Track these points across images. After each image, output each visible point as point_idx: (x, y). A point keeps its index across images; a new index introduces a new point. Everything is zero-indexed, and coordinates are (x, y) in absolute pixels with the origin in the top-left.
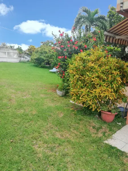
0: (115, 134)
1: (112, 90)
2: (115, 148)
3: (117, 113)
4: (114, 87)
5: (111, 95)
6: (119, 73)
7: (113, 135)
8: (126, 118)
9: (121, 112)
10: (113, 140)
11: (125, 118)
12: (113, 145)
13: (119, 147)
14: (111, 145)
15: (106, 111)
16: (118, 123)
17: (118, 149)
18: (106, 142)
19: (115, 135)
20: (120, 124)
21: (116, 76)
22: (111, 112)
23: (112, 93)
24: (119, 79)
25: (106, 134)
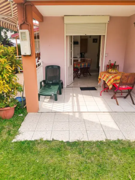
0: (21, 127)
1: (4, 81)
2: (26, 141)
3: (15, 105)
4: (5, 77)
5: (4, 87)
6: (6, 60)
7: (19, 129)
8: (26, 107)
9: (19, 103)
10: (21, 135)
11: (24, 107)
12: (23, 140)
13: (29, 138)
14: (20, 141)
15: (3, 107)
16: (19, 115)
17: (29, 141)
18: (14, 140)
19: (21, 129)
20: (22, 115)
21: (3, 64)
22: (9, 106)
23: (4, 85)
24: (8, 67)
25: (12, 132)
